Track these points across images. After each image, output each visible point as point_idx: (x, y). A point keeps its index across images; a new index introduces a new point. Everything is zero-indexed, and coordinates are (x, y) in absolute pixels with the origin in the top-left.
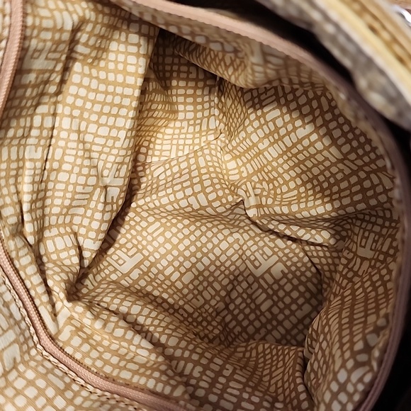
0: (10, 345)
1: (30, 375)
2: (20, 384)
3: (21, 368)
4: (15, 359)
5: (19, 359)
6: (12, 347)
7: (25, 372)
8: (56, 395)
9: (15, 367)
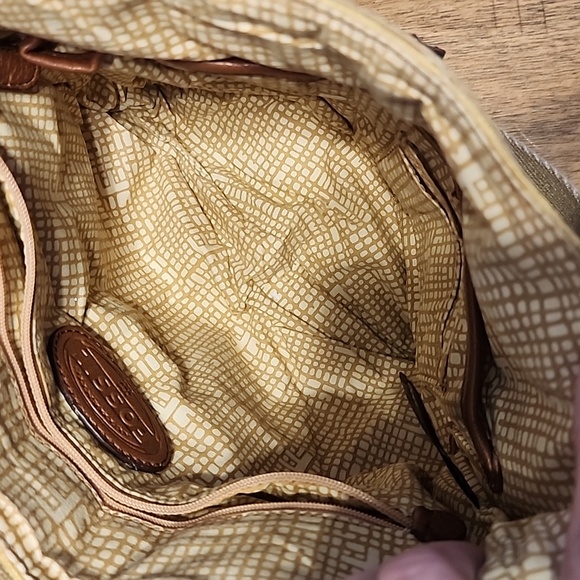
0: (77, 506)
1: (105, 532)
2: (98, 542)
3: (94, 529)
4: (85, 521)
5: (88, 521)
6: (79, 508)
7: (99, 532)
8: (139, 541)
9: (87, 529)
